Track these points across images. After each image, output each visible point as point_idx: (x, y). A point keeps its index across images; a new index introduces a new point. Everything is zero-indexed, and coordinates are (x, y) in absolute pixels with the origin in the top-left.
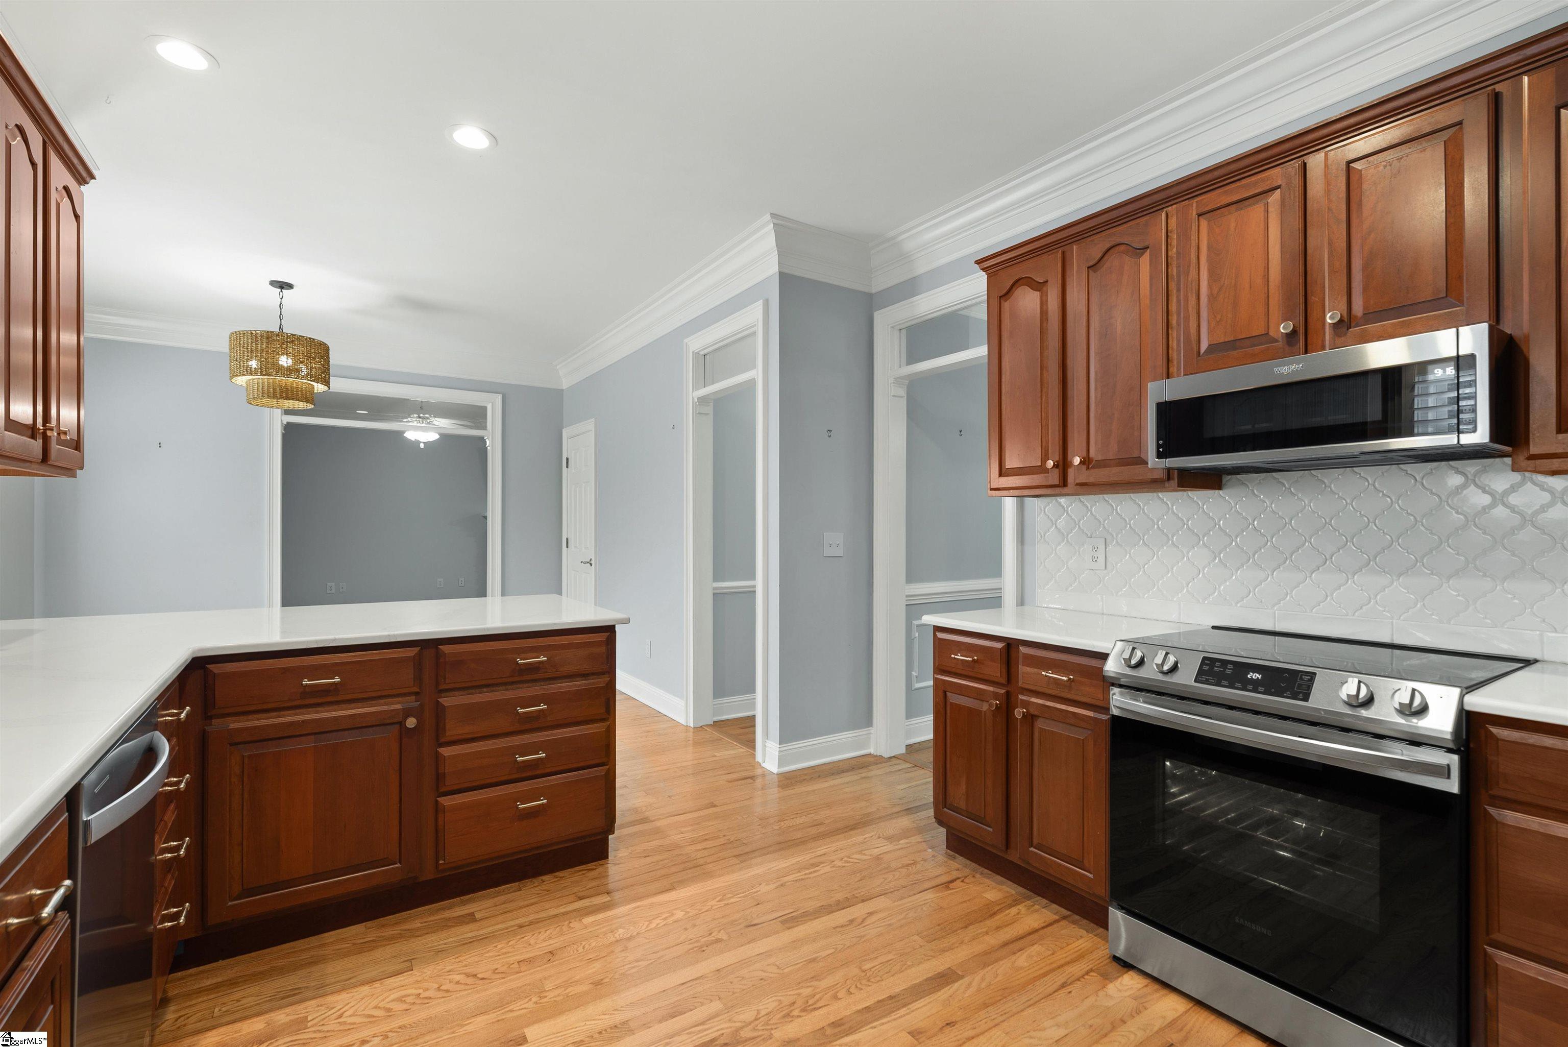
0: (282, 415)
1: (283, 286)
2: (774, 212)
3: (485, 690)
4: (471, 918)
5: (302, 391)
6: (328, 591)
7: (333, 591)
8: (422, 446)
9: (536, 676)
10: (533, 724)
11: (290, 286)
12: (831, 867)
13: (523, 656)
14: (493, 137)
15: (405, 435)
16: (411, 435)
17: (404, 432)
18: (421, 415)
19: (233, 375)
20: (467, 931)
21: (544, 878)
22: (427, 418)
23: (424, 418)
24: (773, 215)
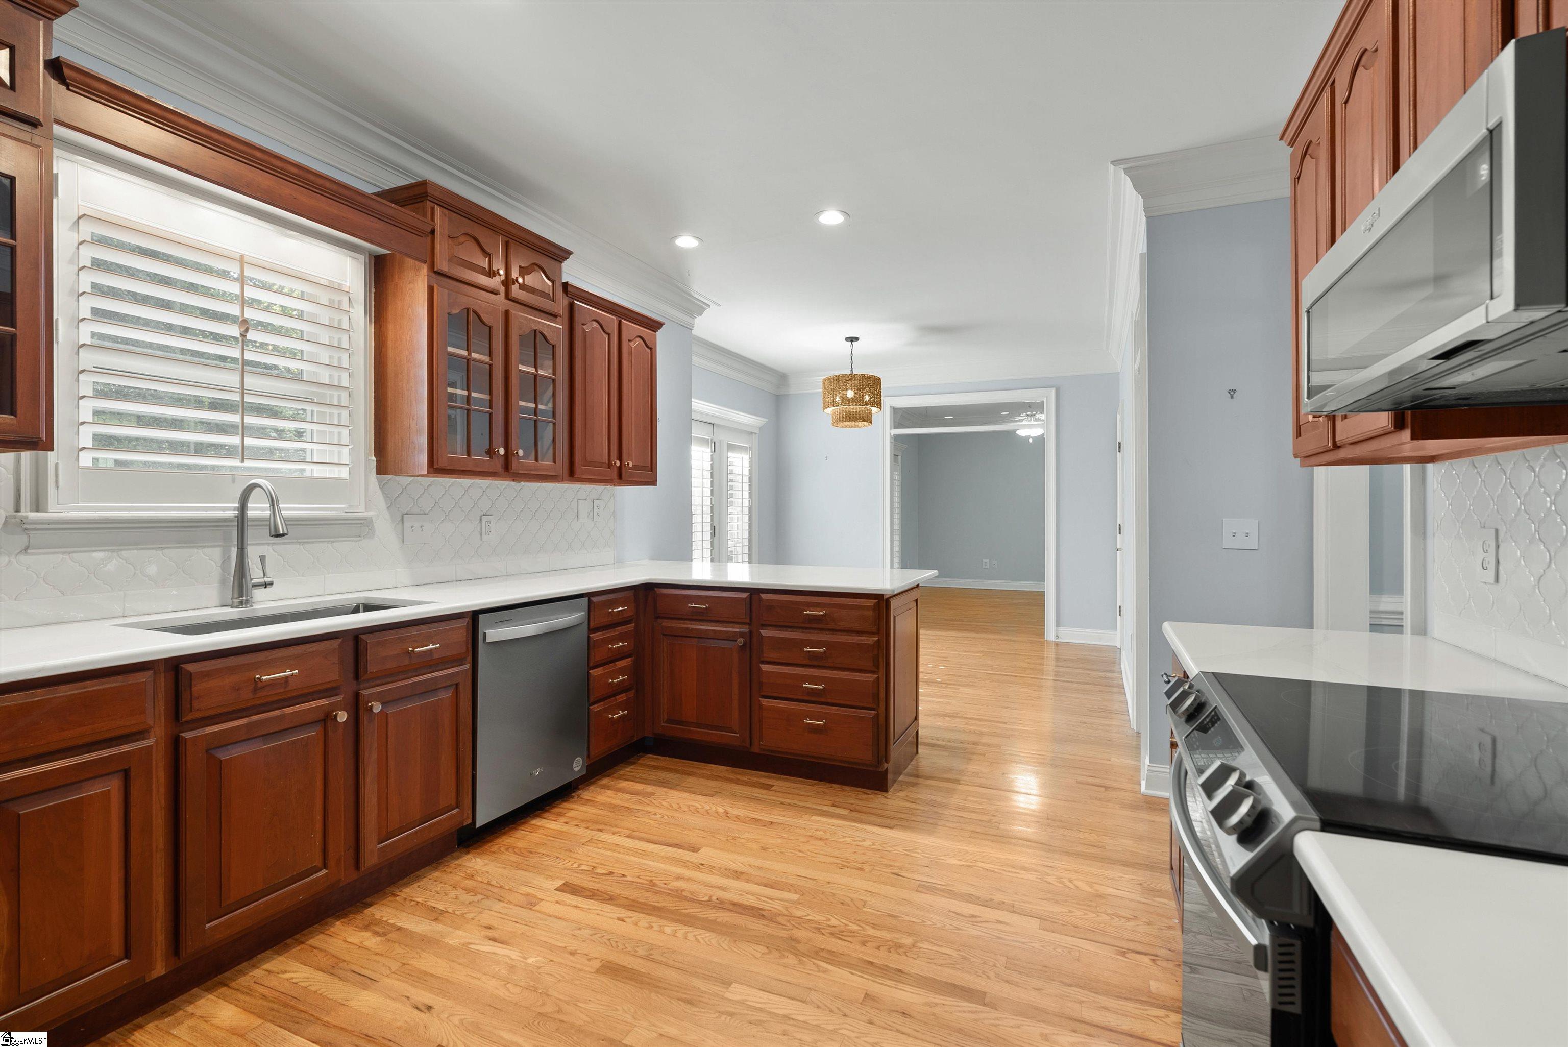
0: (890, 429)
1: (852, 339)
2: (1113, 160)
3: (789, 629)
4: (769, 787)
5: (859, 414)
6: (984, 567)
7: (988, 567)
8: (1031, 440)
9: (821, 626)
10: (815, 661)
11: (857, 339)
12: (1037, 878)
13: (811, 609)
14: (844, 212)
15: (1018, 432)
16: (1022, 433)
17: (1016, 430)
18: (1029, 413)
19: (825, 408)
20: (757, 792)
21: (834, 785)
22: (1034, 415)
23: (1031, 416)
24: (1115, 163)
